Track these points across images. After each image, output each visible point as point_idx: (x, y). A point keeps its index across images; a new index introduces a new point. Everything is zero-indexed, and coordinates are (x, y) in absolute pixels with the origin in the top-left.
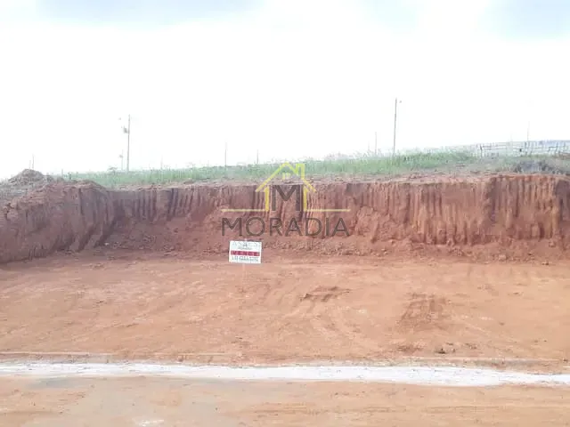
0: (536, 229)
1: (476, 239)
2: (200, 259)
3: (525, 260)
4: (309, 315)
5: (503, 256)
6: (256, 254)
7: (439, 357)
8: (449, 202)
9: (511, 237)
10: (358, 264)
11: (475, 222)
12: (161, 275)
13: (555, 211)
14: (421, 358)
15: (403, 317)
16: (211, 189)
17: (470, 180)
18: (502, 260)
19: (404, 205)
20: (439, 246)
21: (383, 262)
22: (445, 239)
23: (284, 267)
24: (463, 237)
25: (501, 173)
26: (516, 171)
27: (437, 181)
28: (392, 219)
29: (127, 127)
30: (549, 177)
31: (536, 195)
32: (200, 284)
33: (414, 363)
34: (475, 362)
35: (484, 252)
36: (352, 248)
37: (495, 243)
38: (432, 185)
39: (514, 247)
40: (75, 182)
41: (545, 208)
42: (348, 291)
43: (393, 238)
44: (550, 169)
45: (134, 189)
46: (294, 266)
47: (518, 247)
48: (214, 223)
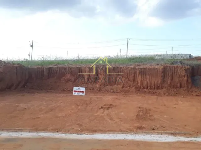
0: (179, 85)
1: (158, 88)
2: (60, 93)
3: (175, 95)
4: (103, 115)
5: (168, 94)
6: (83, 92)
7: (152, 131)
8: (149, 75)
9: (170, 87)
10: (117, 96)
11: (158, 82)
12: (47, 99)
13: (185, 78)
14: (146, 131)
15: (137, 116)
16: (64, 68)
17: (156, 67)
18: (167, 95)
19: (133, 75)
20: (145, 90)
21: (126, 95)
22: (147, 87)
23: (91, 96)
24: (153, 87)
25: (167, 65)
26: (172, 64)
27: (145, 67)
28: (129, 80)
29: (32, 45)
30: (184, 67)
31: (179, 73)
32: (61, 103)
33: (144, 133)
34: (165, 133)
35: (161, 93)
36: (115, 90)
37: (165, 89)
38: (143, 68)
39: (171, 91)
40: (14, 64)
41: (182, 77)
42: (116, 106)
43: (129, 87)
44: (183, 64)
45: (36, 67)
46: (95, 96)
47: (173, 91)
48: (65, 80)
